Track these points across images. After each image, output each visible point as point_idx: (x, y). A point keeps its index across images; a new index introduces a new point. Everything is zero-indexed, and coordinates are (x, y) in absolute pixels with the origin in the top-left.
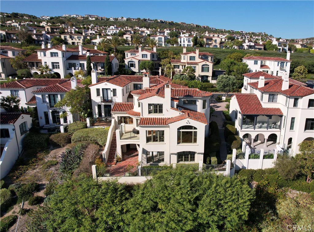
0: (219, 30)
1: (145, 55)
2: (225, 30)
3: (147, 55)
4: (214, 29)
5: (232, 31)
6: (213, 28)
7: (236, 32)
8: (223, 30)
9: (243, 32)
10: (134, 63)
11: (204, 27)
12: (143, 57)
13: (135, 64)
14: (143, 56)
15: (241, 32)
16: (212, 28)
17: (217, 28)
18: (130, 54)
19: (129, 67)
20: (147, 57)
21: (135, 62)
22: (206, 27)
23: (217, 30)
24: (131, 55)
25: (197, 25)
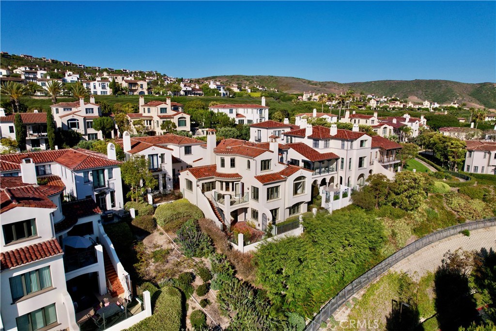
0: (90, 68)
1: (89, 109)
2: (99, 68)
3: (92, 109)
4: (82, 67)
5: (111, 69)
6: (81, 65)
7: (116, 71)
8: (98, 69)
9: (126, 70)
10: (76, 121)
11: (67, 63)
12: (87, 113)
13: (78, 123)
14: (87, 110)
15: (124, 70)
16: (79, 65)
17: (87, 66)
18: (63, 108)
19: (69, 128)
20: (93, 112)
21: (78, 120)
22: (69, 63)
23: (87, 68)
24: (64, 110)
25: (53, 61)
